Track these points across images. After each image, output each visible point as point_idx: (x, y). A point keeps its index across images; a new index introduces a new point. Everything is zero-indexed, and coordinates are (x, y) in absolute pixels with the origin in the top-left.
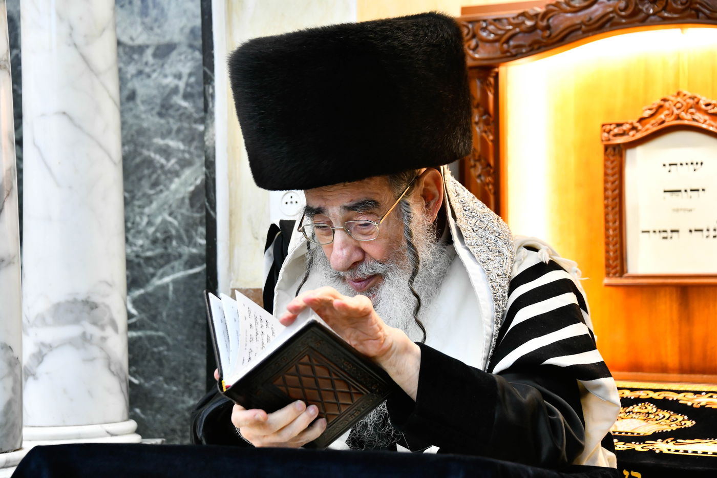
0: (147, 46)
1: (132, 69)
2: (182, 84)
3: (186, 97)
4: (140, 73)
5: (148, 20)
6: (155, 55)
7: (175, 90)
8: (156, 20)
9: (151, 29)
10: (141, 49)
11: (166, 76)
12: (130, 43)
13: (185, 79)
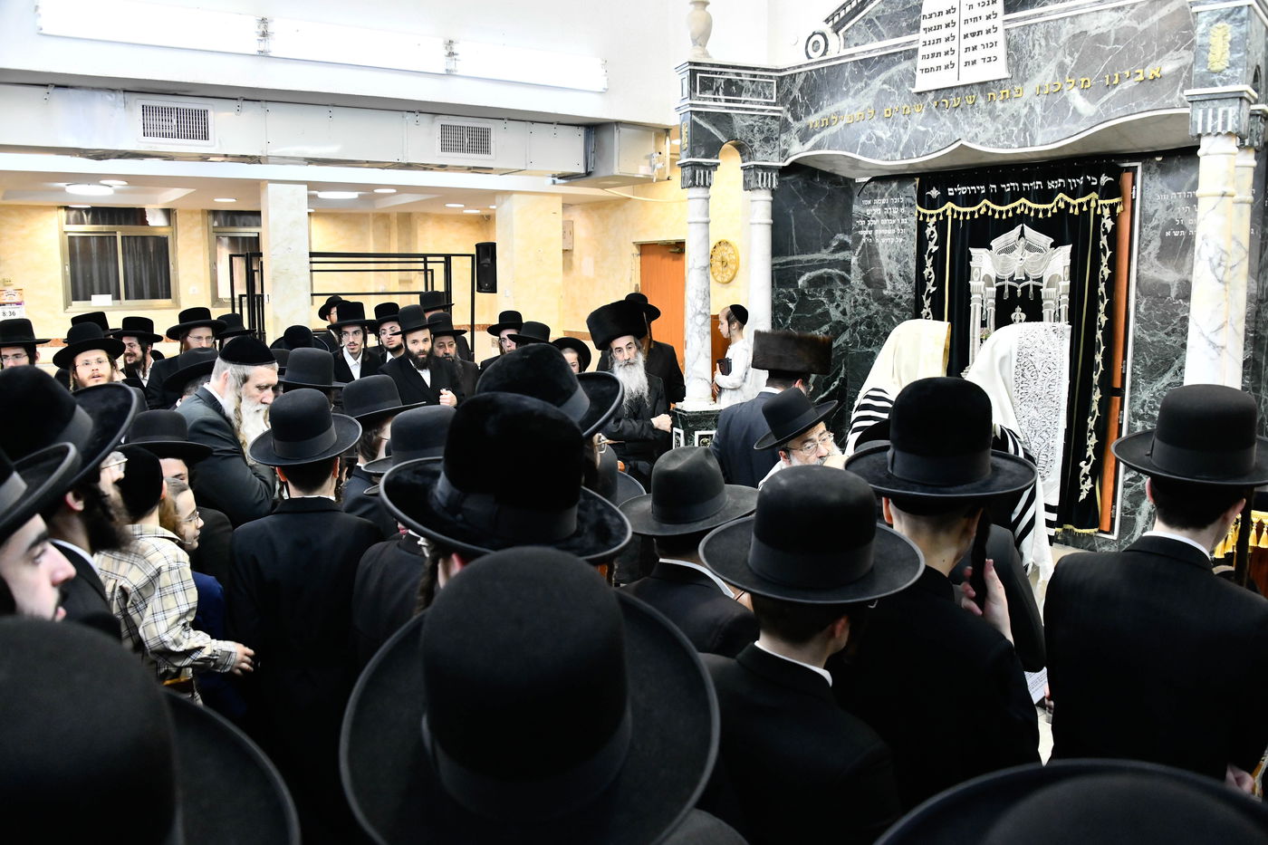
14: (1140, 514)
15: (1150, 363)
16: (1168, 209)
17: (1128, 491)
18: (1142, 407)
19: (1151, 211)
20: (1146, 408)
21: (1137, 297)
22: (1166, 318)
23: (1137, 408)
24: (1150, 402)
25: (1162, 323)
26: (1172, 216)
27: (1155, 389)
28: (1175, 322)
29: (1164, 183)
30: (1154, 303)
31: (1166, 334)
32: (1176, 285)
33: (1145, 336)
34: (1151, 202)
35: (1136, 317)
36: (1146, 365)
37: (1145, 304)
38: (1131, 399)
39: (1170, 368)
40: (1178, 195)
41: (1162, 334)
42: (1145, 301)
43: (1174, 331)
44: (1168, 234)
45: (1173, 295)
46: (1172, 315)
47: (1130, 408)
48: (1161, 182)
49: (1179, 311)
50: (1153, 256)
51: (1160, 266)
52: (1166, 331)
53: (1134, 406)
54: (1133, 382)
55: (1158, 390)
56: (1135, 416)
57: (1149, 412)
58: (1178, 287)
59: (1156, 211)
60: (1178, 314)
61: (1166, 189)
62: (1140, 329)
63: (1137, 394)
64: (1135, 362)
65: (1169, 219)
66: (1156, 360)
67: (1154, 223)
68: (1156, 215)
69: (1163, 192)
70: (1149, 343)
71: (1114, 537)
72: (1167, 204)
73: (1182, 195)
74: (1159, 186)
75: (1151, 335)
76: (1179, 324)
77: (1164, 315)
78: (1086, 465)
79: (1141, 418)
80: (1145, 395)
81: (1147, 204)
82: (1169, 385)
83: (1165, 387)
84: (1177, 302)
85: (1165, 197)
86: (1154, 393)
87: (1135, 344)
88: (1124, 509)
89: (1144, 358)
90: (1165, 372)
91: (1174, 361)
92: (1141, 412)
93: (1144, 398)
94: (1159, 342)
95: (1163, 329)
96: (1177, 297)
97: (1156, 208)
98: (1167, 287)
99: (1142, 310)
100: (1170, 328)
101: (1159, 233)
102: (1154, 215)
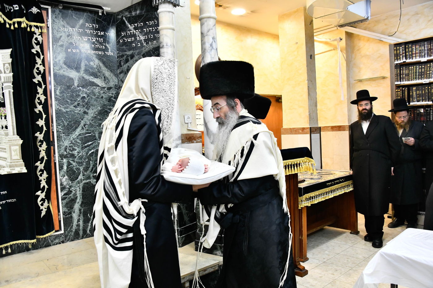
0: (106, 87)
1: (102, 92)
2: (113, 96)
3: (114, 98)
4: (104, 93)
5: (105, 82)
6: (107, 89)
7: (112, 97)
8: (107, 82)
9: (107, 84)
10: (104, 88)
11: (110, 94)
12: (102, 86)
13: (114, 94)
14: (74, 212)
15: (66, 124)
16: (68, 36)
17: (65, 201)
18: (66, 150)
19: (58, 36)
20: (68, 151)
21: (55, 86)
22: (73, 98)
23: (62, 151)
24: (70, 147)
25: (71, 100)
26: (71, 41)
27: (71, 139)
28: (79, 100)
29: (64, 22)
30: (65, 89)
31: (74, 106)
32: (77, 79)
33: (61, 108)
34: (57, 31)
35: (55, 98)
36: (64, 125)
37: (60, 90)
38: (58, 146)
39: (79, 126)
40: (73, 30)
41: (72, 107)
42: (59, 88)
43: (78, 104)
44: (69, 50)
45: (76, 84)
46: (76, 96)
47: (59, 152)
48: (63, 21)
49: (80, 93)
50: (62, 62)
51: (67, 68)
52: (74, 105)
53: (60, 151)
54: (57, 137)
55: (74, 139)
56: (62, 156)
57: (70, 152)
58: (78, 80)
59: (61, 36)
60: (79, 95)
61: (66, 25)
62: (58, 105)
63: (61, 143)
64: (58, 124)
65: (69, 42)
66: (70, 122)
67: (60, 43)
68: (61, 39)
69: (64, 27)
70: (65, 113)
71: (62, 232)
72: (67, 34)
73: (76, 30)
74: (62, 23)
75: (65, 108)
76: (81, 101)
77: (72, 96)
78: (42, 193)
79: (66, 157)
80: (67, 143)
81: (55, 31)
82: (80, 135)
83: (78, 137)
84: (78, 89)
85: (66, 30)
86: (71, 141)
87: (56, 114)
88: (64, 213)
89: (62, 121)
90: (76, 128)
91: (80, 121)
92: (65, 153)
93: (66, 145)
94: (70, 111)
95: (72, 104)
96: (78, 86)
97: (61, 35)
98: (72, 79)
99: (58, 93)
100: (76, 103)
101: (64, 49)
102: (60, 38)
